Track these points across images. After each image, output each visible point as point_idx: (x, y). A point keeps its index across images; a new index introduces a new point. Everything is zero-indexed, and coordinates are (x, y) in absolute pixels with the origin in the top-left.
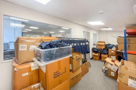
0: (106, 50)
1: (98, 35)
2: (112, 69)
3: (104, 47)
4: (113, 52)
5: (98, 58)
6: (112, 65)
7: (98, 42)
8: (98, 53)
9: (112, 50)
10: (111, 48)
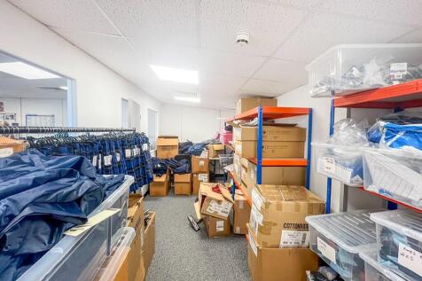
0: (185, 160)
1: (158, 114)
2: (220, 213)
3: (175, 153)
4: (202, 163)
5: (164, 189)
6: (219, 202)
7: (159, 137)
8: (165, 173)
9: (202, 159)
10: (198, 153)
